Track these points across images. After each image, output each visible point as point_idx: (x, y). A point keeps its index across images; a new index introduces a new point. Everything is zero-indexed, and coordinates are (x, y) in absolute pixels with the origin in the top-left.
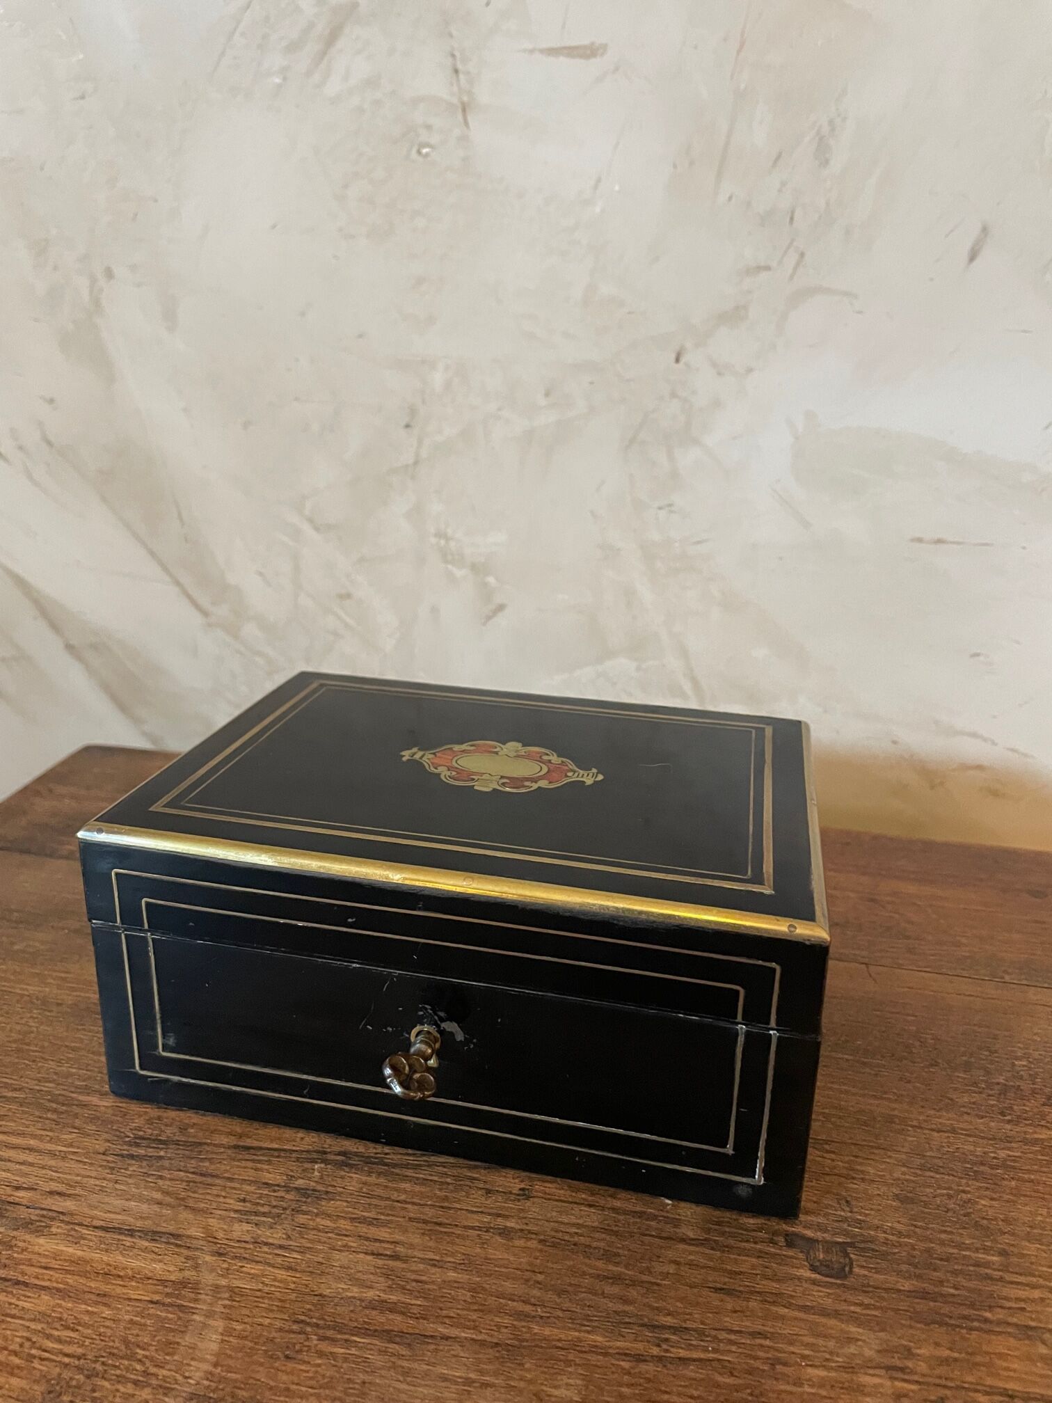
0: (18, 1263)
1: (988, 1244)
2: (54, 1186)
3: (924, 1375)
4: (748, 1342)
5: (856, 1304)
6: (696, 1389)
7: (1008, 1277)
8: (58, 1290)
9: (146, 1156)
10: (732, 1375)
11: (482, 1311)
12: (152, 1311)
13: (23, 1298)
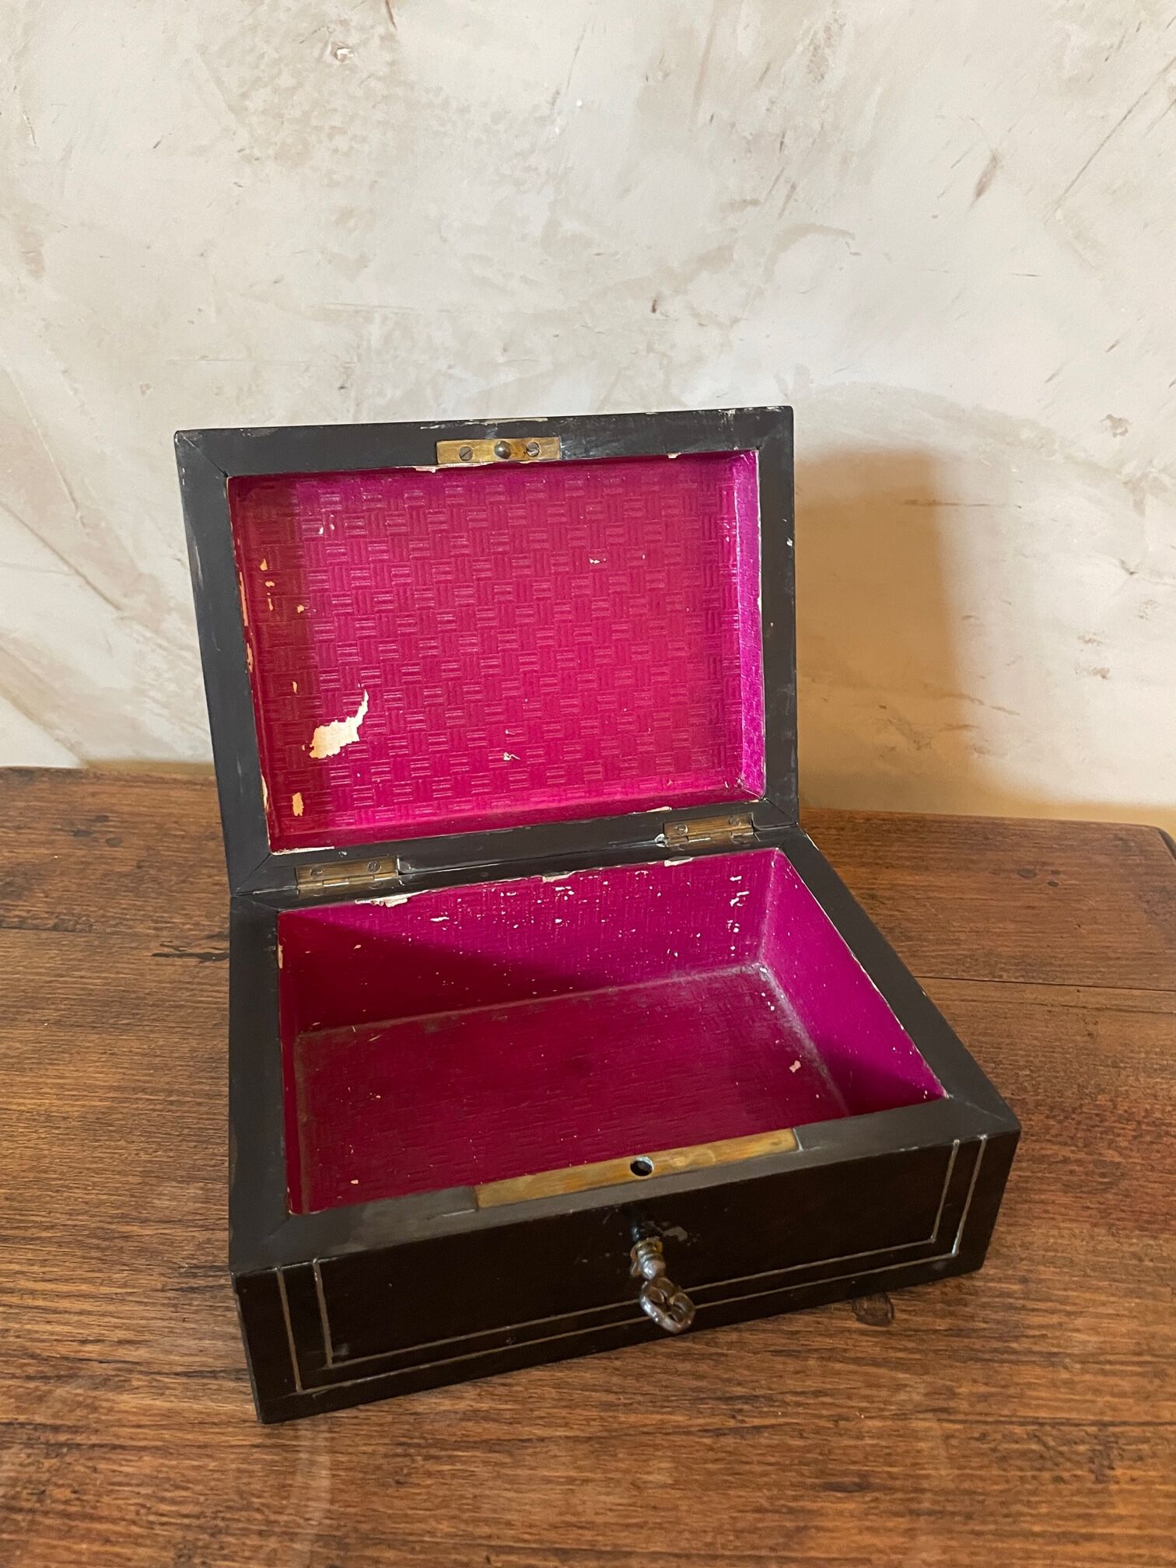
0: (109, 1425)
1: (1010, 1272)
2: (121, 1334)
3: (966, 1414)
4: (812, 1401)
5: (900, 1350)
6: (773, 1456)
7: (1030, 1305)
8: (157, 1448)
9: (207, 1287)
10: (802, 1437)
11: (570, 1407)
12: (256, 1456)
13: (124, 1463)
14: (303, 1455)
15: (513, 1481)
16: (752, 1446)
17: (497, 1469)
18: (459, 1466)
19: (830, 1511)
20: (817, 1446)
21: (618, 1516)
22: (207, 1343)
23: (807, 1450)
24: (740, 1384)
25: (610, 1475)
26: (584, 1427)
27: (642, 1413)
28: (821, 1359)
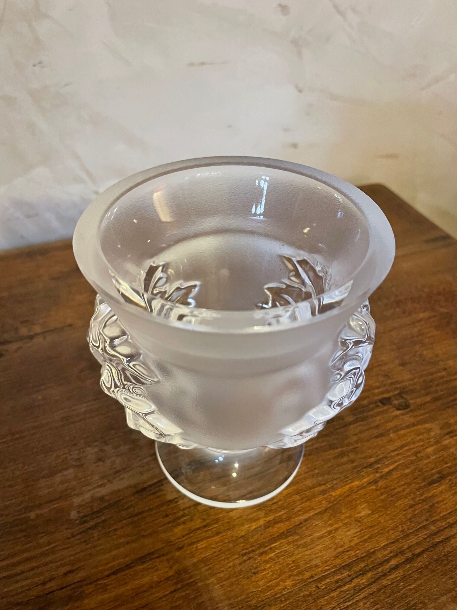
14: (200, 584)
15: (305, 545)
16: (392, 481)
17: (295, 543)
18: (278, 551)
19: (438, 493)
20: (415, 469)
21: (360, 538)
22: (114, 552)
23: (413, 472)
24: (370, 457)
25: (345, 522)
26: (321, 506)
27: (340, 488)
28: (394, 432)
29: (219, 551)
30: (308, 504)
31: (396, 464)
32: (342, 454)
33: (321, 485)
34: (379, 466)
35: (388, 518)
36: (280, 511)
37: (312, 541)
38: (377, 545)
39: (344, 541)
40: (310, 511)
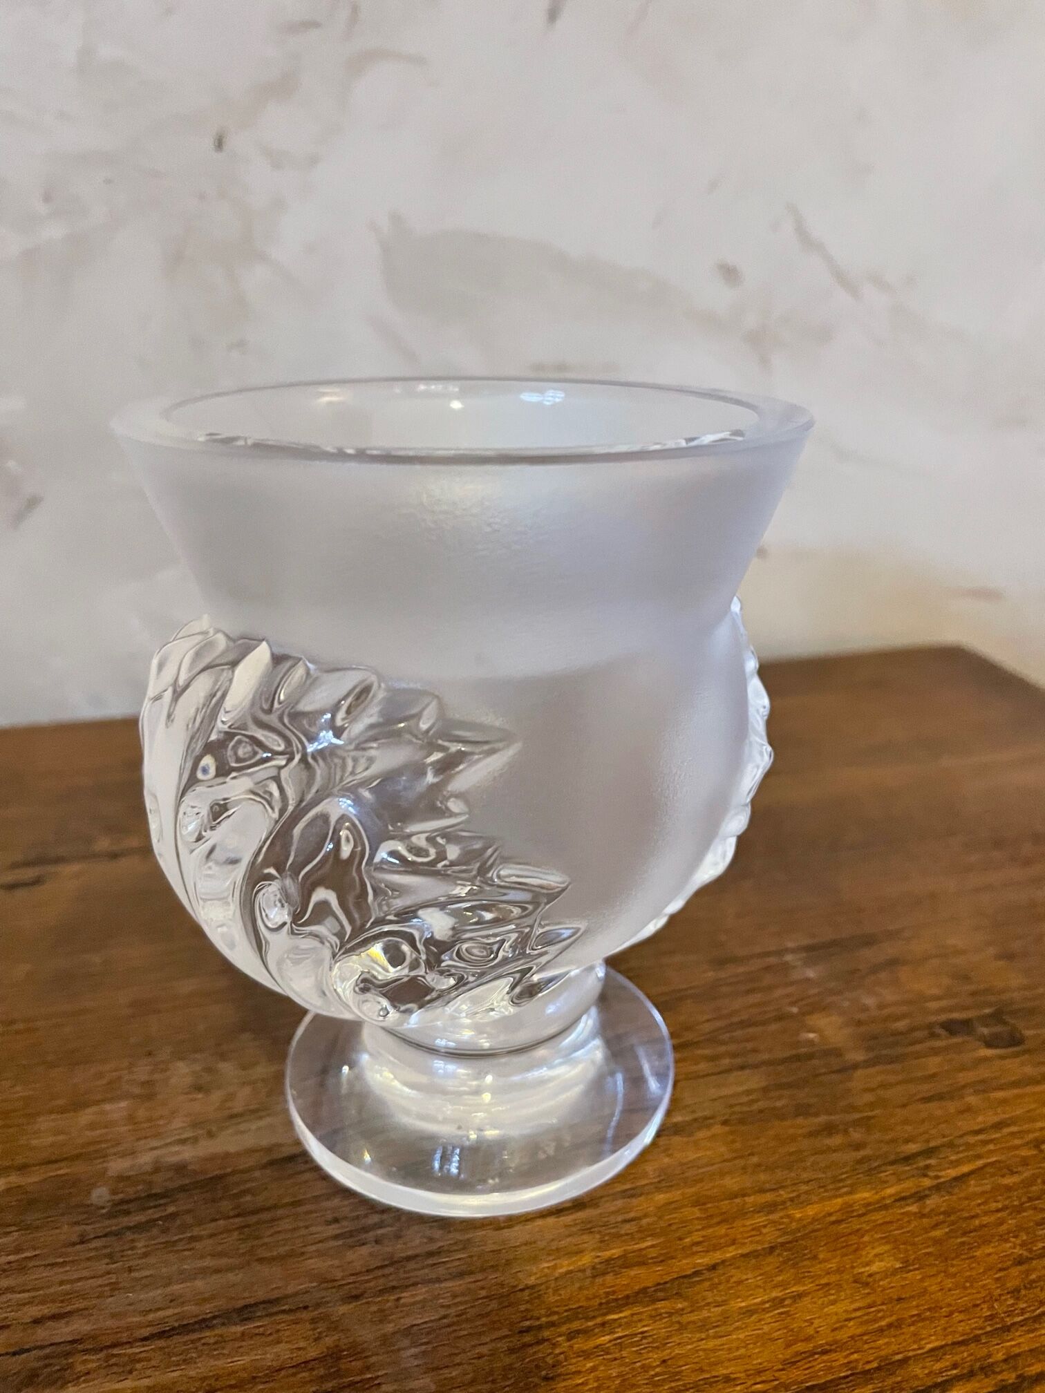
2: (33, 1311)
4: (997, 1135)
9: (150, 1220)
10: (1012, 1173)
11: (726, 1221)
16: (966, 1198)
17: (674, 1319)
18: (621, 1332)
20: (1035, 1177)
23: (1028, 1183)
24: (908, 1141)
25: (823, 1281)
26: (758, 1238)
27: (817, 1203)
28: (976, 1092)
29: (457, 1316)
30: (722, 1230)
31: (980, 1163)
32: (829, 1129)
33: (762, 1191)
34: (932, 1162)
35: (949, 1283)
36: (643, 1239)
37: (725, 1318)
38: (915, 1346)
39: (815, 1328)
40: (729, 1246)
